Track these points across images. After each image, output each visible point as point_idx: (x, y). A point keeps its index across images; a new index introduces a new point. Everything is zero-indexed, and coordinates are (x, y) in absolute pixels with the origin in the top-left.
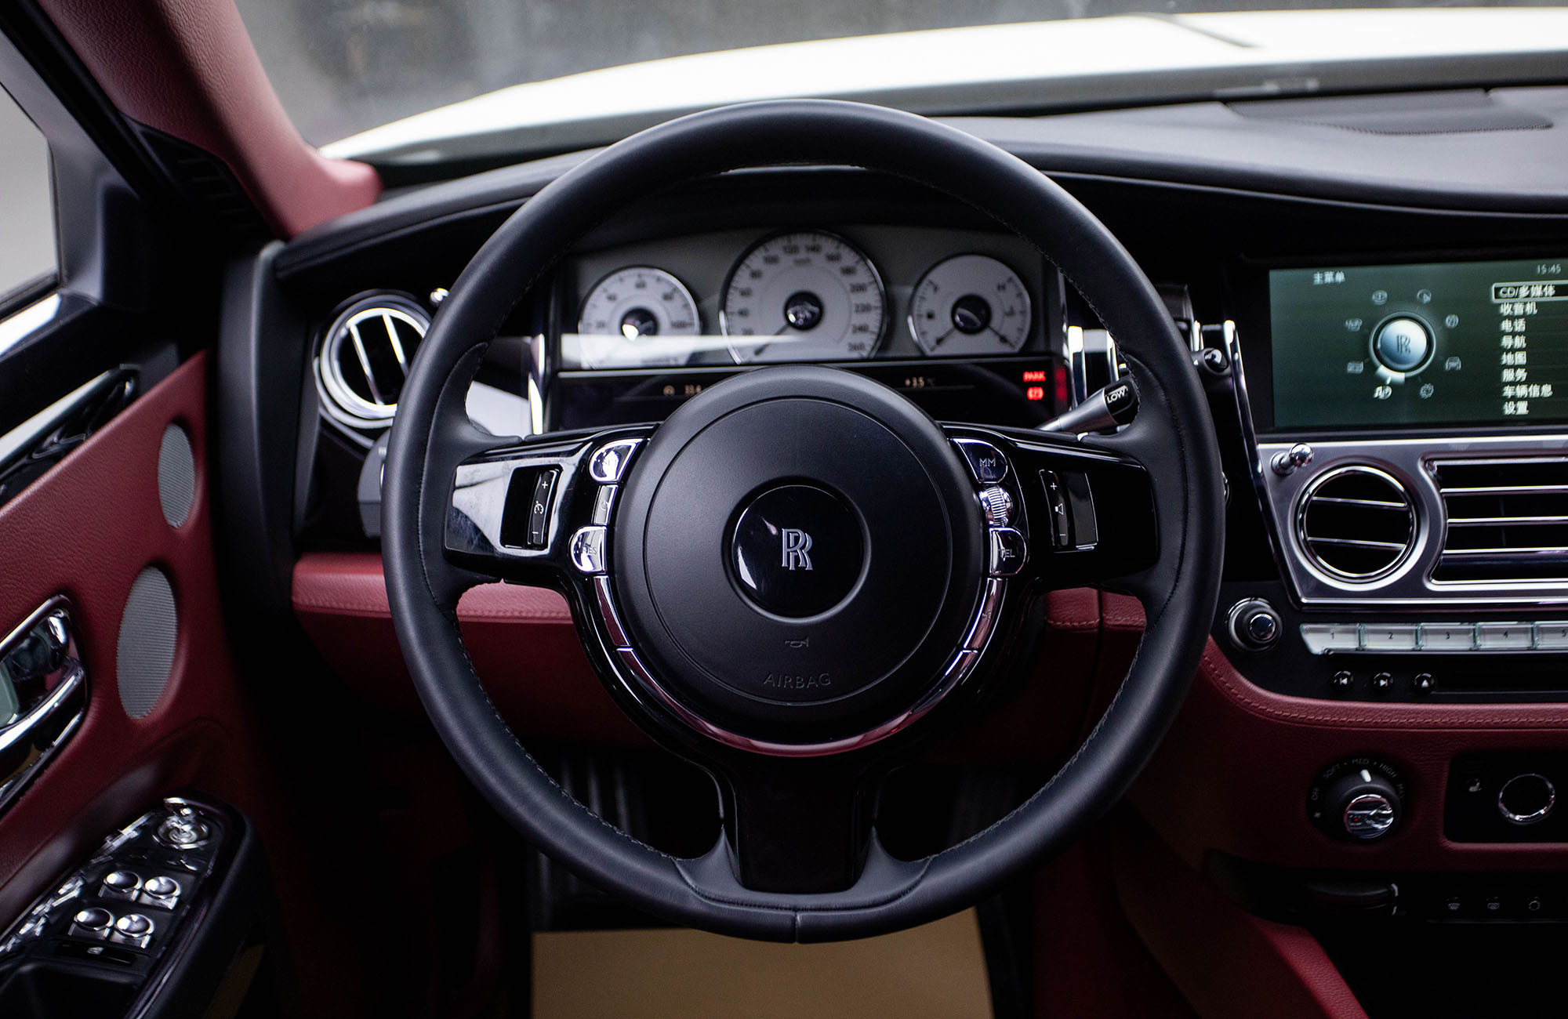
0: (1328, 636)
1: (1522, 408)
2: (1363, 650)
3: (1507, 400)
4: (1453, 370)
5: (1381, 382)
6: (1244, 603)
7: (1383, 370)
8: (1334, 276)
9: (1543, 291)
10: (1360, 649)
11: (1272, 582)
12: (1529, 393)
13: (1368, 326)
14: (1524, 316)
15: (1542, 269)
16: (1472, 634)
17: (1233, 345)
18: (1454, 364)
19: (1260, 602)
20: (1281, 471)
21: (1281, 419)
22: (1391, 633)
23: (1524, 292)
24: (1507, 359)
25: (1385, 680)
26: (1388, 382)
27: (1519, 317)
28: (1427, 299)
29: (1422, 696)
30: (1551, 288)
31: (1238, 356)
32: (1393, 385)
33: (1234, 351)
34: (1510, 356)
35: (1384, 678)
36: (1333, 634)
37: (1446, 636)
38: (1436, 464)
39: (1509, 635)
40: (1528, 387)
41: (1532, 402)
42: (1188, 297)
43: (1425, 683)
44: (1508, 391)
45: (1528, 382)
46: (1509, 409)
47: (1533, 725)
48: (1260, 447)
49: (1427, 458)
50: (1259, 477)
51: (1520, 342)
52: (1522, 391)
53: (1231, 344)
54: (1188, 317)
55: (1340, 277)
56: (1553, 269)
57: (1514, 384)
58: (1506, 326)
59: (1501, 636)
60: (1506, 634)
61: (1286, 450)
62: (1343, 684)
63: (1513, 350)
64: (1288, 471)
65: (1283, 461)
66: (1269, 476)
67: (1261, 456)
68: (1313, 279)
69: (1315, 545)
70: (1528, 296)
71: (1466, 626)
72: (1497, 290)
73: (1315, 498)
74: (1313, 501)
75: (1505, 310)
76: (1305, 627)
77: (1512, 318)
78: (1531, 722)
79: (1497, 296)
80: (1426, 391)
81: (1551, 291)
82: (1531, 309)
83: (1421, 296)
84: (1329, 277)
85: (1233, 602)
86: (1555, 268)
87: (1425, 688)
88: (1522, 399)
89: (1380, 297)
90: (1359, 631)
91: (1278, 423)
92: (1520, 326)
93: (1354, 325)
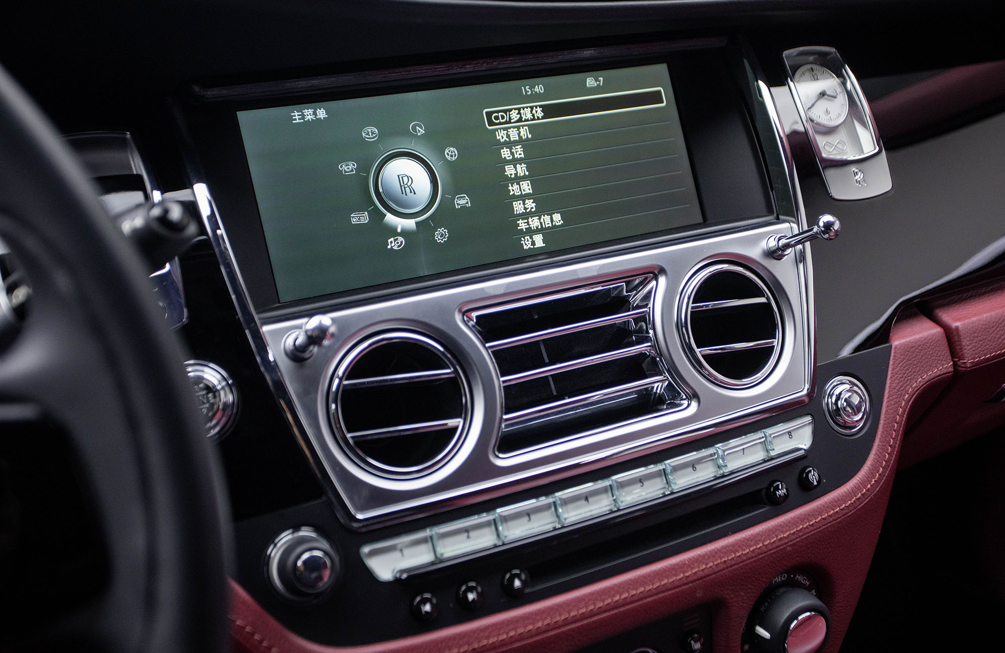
0: (396, 555)
1: (539, 241)
2: (441, 561)
3: (523, 233)
4: (464, 208)
5: (392, 231)
6: (286, 538)
7: (390, 218)
8: (315, 114)
9: (532, 112)
10: (438, 560)
11: (316, 502)
12: (541, 223)
13: (364, 168)
14: (520, 141)
15: (526, 90)
16: (553, 509)
17: (212, 217)
18: (463, 201)
19: (306, 532)
20: (297, 355)
21: (286, 287)
22: (467, 530)
23: (514, 115)
24: (514, 189)
25: (472, 592)
26: (399, 230)
27: (516, 143)
28: (421, 131)
29: (517, 599)
30: (539, 110)
31: (221, 232)
32: (405, 233)
33: (215, 227)
34: (516, 187)
35: (471, 590)
36: (401, 551)
37: (526, 518)
38: (474, 315)
39: (590, 500)
40: (540, 219)
41: (547, 232)
42: (133, 146)
43: (517, 583)
44: (522, 224)
45: (538, 213)
46: (527, 244)
47: (635, 598)
48: (266, 329)
49: (464, 309)
50: (273, 368)
51: (522, 169)
52: (535, 223)
53: (208, 217)
54: (139, 173)
55: (322, 114)
56: (537, 89)
57: (526, 215)
58: (505, 153)
59: (583, 502)
60: (587, 499)
61: (299, 327)
62: (426, 612)
63: (518, 179)
64: (307, 355)
65: (298, 342)
66: (285, 366)
67: (268, 339)
68: (291, 118)
69: (359, 442)
70: (520, 120)
71: (543, 500)
72: (489, 114)
73: (346, 382)
74: (345, 386)
75: (501, 136)
76: (366, 549)
77: (510, 144)
78: (633, 595)
79: (491, 123)
80: (441, 235)
81: (539, 113)
82: (525, 133)
83: (414, 128)
84: (309, 114)
85: (271, 539)
86: (539, 89)
87: (519, 589)
88: (537, 231)
89: (370, 133)
90: (431, 537)
91: (284, 297)
92: (519, 152)
93: (349, 168)
